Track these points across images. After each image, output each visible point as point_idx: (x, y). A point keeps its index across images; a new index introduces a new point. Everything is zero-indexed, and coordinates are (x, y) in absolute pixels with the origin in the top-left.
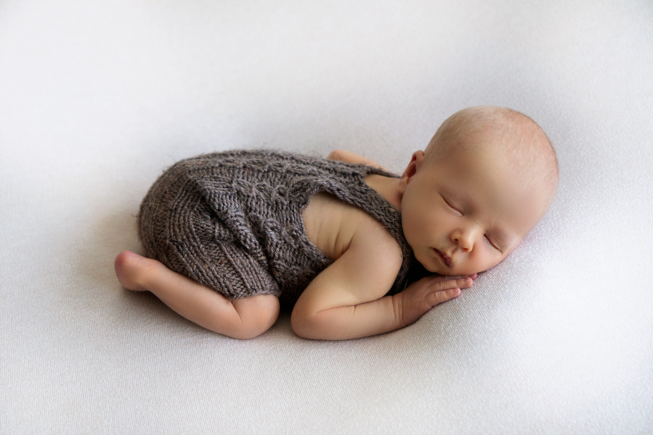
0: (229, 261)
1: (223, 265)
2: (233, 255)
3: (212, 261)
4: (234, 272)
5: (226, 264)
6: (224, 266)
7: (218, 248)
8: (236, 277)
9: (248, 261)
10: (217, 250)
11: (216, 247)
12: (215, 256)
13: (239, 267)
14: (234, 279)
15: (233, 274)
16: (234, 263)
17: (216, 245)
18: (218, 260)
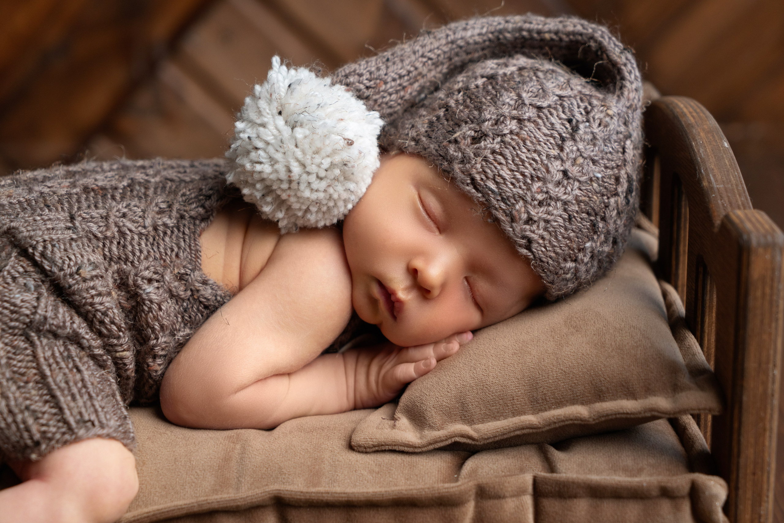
0: (43, 376)
1: (31, 385)
2: (54, 366)
3: (12, 379)
4: (48, 397)
5: (37, 382)
6: (33, 388)
7: (28, 352)
8: (52, 407)
9: (78, 377)
10: (28, 355)
11: (26, 349)
12: (20, 367)
13: (59, 388)
14: (44, 413)
15: (46, 402)
16: (50, 380)
17: (26, 345)
18: (23, 375)
